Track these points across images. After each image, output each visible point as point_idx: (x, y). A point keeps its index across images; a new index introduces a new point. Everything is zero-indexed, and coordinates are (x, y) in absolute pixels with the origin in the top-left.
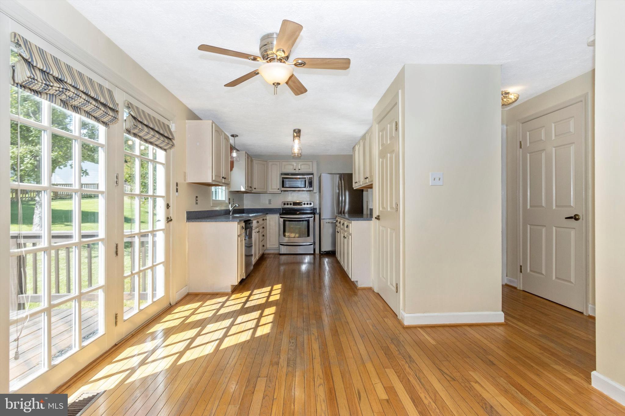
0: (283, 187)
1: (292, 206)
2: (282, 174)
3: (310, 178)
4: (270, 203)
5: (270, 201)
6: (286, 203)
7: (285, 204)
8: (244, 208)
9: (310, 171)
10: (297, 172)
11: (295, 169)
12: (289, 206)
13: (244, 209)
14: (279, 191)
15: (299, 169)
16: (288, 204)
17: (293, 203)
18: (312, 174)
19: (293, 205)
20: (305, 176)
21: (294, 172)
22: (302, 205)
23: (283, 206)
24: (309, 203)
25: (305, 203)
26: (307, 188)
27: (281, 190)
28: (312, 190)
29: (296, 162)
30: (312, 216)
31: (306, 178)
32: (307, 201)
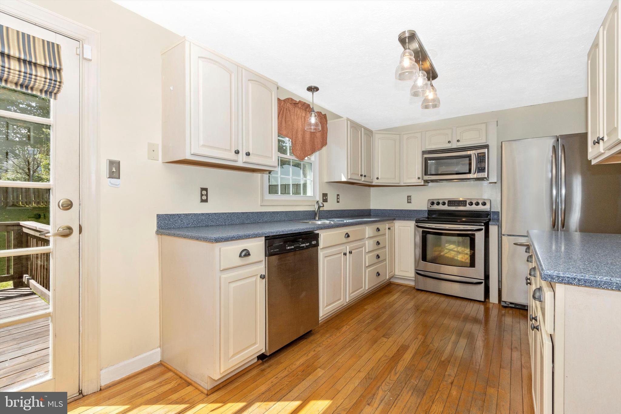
0: (426, 174)
1: (446, 207)
2: (424, 153)
3: (479, 155)
4: (409, 201)
5: (409, 197)
6: (435, 202)
7: (433, 203)
8: (371, 208)
9: (481, 141)
10: (454, 146)
11: (449, 142)
12: (441, 207)
13: (370, 210)
14: (420, 181)
15: (458, 141)
16: (438, 204)
17: (449, 201)
18: (487, 146)
19: (448, 206)
20: (469, 153)
21: (449, 146)
22: (465, 206)
23: (431, 206)
24: (480, 202)
25: (471, 201)
26: (475, 174)
27: (423, 180)
28: (486, 176)
29: (451, 128)
30: (482, 227)
31: (471, 154)
32: (478, 199)
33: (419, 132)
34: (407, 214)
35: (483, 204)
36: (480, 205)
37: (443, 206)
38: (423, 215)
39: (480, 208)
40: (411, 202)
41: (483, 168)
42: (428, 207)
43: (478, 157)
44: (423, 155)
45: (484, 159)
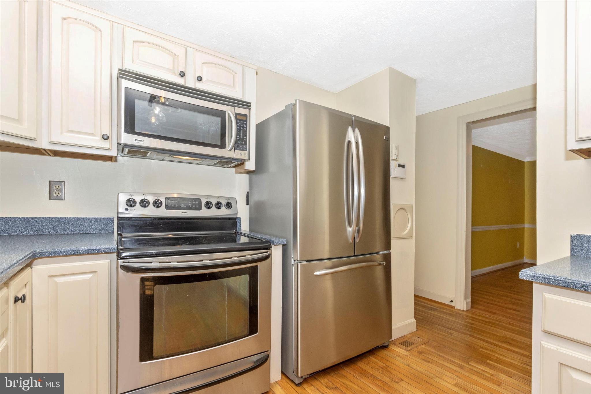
2: (123, 74)
9: (236, 95)
10: (191, 86)
15: (199, 78)
21: (180, 81)
22: (200, 209)
23: (127, 210)
24: (224, 202)
25: (209, 200)
26: (230, 150)
27: (119, 144)
28: (247, 158)
29: (185, 47)
30: (268, 252)
31: (224, 112)
32: (218, 197)
33: (108, 20)
34: (48, 230)
35: (229, 205)
36: (223, 208)
37: (155, 209)
38: (100, 230)
39: (224, 212)
40: (63, 198)
41: (243, 143)
42: (120, 211)
43: (237, 119)
44: (120, 79)
45: (245, 126)
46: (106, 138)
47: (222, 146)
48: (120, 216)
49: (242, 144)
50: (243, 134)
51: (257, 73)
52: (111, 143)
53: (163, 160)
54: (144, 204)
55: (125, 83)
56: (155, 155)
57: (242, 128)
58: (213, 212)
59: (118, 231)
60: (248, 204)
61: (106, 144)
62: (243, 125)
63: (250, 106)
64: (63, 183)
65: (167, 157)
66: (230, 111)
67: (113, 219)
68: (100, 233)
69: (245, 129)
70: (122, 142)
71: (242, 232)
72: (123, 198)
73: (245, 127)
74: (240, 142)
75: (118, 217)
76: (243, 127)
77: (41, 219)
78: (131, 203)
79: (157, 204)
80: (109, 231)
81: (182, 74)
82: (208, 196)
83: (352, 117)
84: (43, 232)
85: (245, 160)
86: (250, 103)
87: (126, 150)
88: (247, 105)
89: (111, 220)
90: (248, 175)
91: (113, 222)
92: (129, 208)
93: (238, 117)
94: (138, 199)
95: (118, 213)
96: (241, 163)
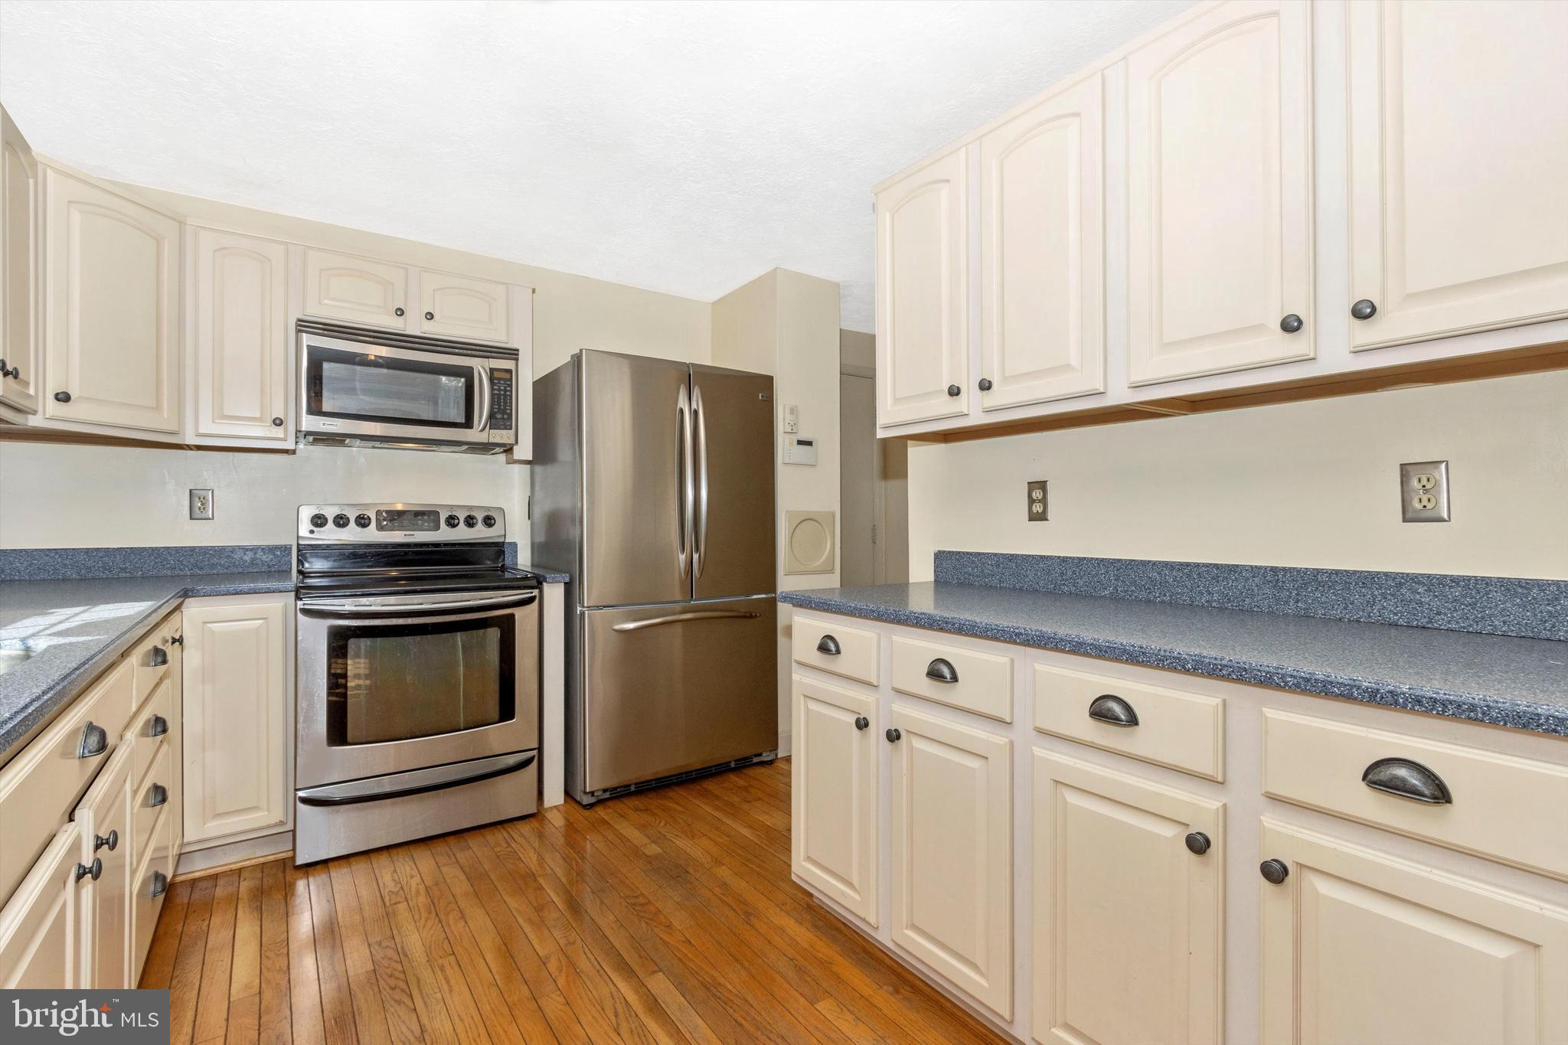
0: (317, 410)
1: (371, 535)
2: (305, 326)
5: (198, 498)
6: (331, 516)
7: (321, 521)
9: (495, 336)
10: (415, 330)
15: (429, 317)
17: (379, 514)
18: (515, 354)
20: (465, 361)
21: (395, 324)
22: (437, 528)
23: (312, 532)
24: (480, 516)
25: (454, 513)
26: (483, 429)
27: (298, 431)
28: (512, 441)
29: (403, 268)
30: (532, 593)
31: (472, 368)
32: (470, 508)
33: (282, 243)
34: (188, 567)
35: (489, 521)
36: (480, 526)
37: (359, 529)
38: (269, 567)
39: (480, 533)
40: (211, 517)
41: (505, 416)
42: (301, 534)
43: (492, 379)
44: (299, 334)
45: (508, 389)
46: (278, 422)
47: (468, 424)
48: (301, 542)
49: (503, 418)
50: (505, 402)
51: (534, 291)
52: (286, 431)
53: (374, 447)
54: (341, 521)
55: (307, 340)
56: (358, 442)
57: (502, 393)
58: (462, 534)
59: (298, 566)
60: (529, 518)
61: (279, 432)
62: (505, 388)
63: (517, 355)
64: (210, 492)
65: (377, 444)
66: (480, 367)
67: (291, 548)
68: (270, 572)
69: (508, 393)
70: (303, 429)
71: (519, 567)
72: (306, 513)
73: (508, 391)
74: (499, 416)
75: (298, 545)
76: (505, 391)
77: (178, 550)
78: (319, 521)
79: (362, 522)
80: (284, 568)
81: (400, 312)
82: (452, 507)
83: (689, 367)
84: (181, 570)
85: (513, 444)
86: (518, 350)
87: (311, 438)
88: (512, 354)
89: (286, 549)
90: (529, 466)
91: (290, 554)
92: (315, 529)
93: (496, 375)
94: (330, 513)
95: (298, 537)
96: (508, 450)
